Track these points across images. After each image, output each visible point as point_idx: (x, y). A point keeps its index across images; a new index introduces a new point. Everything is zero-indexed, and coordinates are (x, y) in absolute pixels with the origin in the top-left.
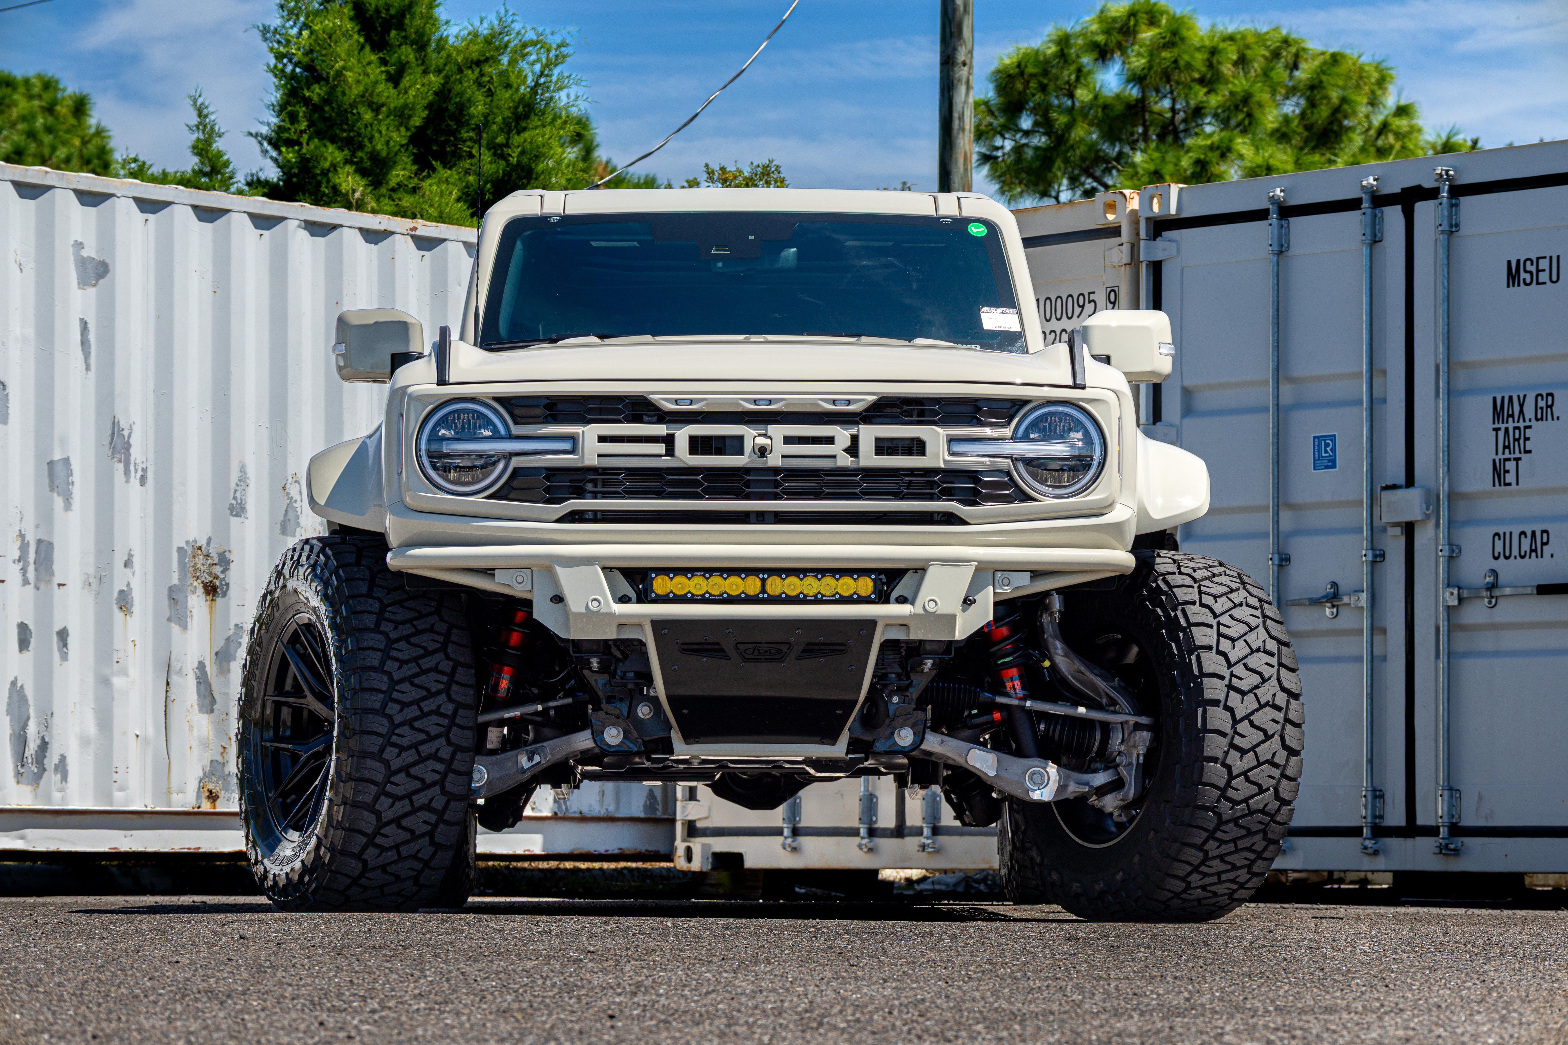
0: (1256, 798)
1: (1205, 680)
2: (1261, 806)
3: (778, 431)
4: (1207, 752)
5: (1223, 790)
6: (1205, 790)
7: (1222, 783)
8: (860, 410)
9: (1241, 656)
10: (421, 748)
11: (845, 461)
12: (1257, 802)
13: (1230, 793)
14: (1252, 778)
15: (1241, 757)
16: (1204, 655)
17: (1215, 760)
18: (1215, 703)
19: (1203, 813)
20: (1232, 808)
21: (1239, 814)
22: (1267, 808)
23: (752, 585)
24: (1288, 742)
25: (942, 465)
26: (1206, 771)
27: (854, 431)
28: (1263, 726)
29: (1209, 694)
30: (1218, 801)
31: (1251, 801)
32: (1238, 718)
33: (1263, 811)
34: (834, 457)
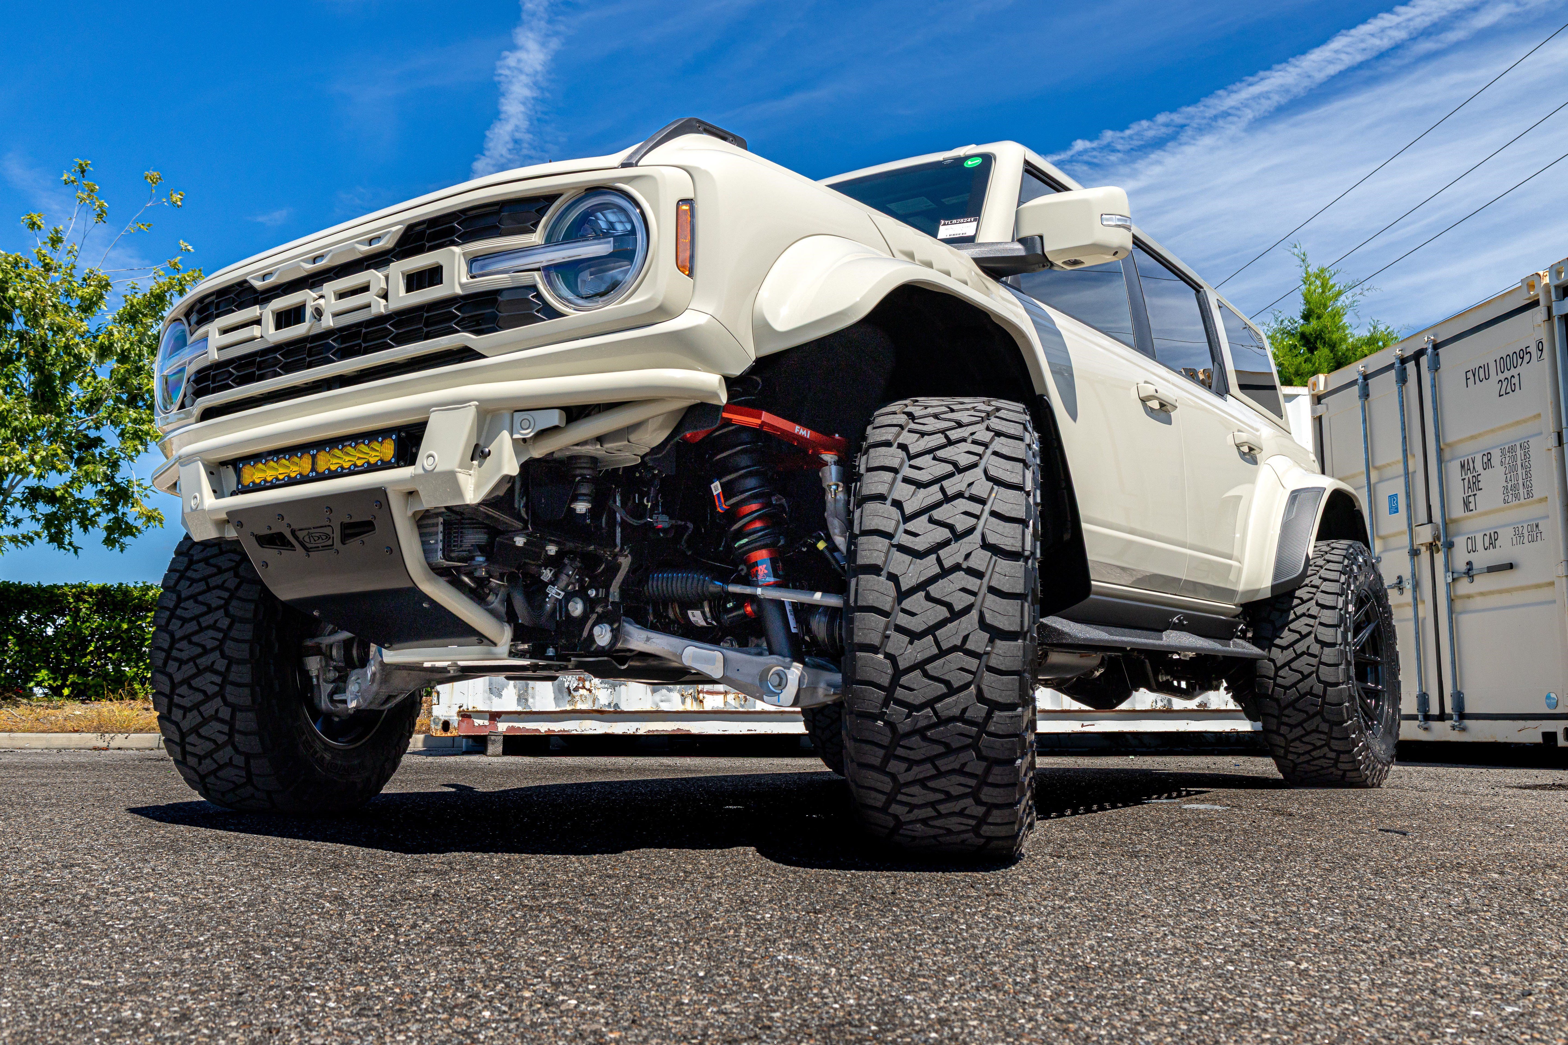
0: (948, 700)
1: (862, 540)
2: (956, 712)
3: (330, 288)
4: (859, 637)
5: (890, 690)
6: (866, 690)
7: (885, 681)
8: (390, 245)
9: (924, 504)
10: (198, 661)
11: (380, 307)
12: (950, 706)
13: (900, 693)
14: (931, 672)
15: (911, 642)
16: (870, 506)
17: (874, 649)
18: (875, 570)
19: (869, 723)
20: (909, 715)
21: (923, 723)
22: (967, 715)
23: (303, 465)
24: (989, 619)
25: (459, 291)
26: (859, 664)
27: (386, 272)
28: (947, 599)
29: (864, 558)
30: (886, 704)
31: (938, 706)
32: (904, 588)
33: (961, 718)
34: (368, 306)
